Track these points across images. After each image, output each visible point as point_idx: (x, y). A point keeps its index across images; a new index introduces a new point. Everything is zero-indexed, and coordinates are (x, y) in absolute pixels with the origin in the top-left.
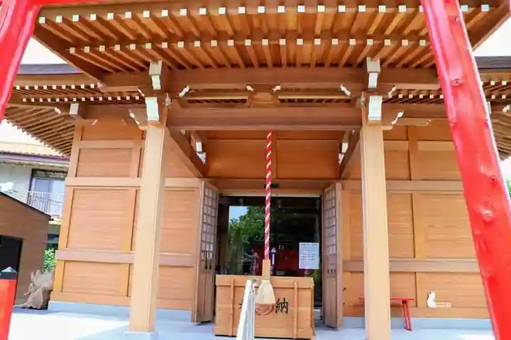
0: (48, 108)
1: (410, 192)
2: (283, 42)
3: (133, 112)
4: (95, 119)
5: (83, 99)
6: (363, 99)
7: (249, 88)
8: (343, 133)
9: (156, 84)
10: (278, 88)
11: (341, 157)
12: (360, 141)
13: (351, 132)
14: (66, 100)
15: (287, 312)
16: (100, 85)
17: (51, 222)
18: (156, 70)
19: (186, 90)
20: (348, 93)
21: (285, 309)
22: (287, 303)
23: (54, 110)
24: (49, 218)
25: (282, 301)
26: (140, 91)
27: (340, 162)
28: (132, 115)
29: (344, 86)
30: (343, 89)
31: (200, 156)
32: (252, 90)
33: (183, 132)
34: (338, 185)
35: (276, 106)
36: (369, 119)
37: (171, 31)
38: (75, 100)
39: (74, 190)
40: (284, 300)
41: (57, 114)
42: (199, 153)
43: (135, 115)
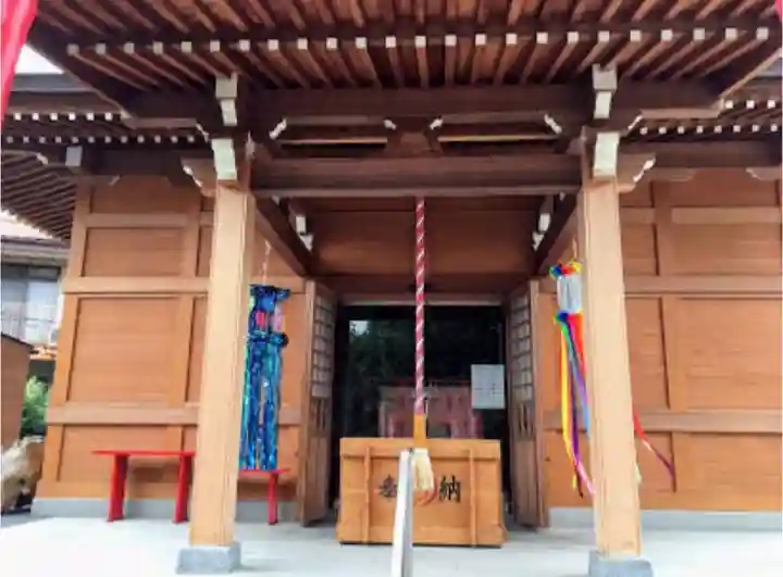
0: (23, 154)
1: (658, 296)
2: (451, 40)
3: (189, 165)
4: (115, 174)
5: (91, 140)
6: (583, 138)
7: (389, 124)
8: (541, 199)
9: (230, 115)
10: (437, 123)
11: (538, 239)
12: (578, 209)
13: (558, 196)
14: (58, 140)
15: (458, 499)
16: (124, 115)
17: (33, 357)
18: (227, 90)
19: (282, 126)
20: (557, 129)
21: (454, 496)
22: (459, 484)
23: (35, 158)
24: (30, 349)
25: (449, 480)
26: (199, 127)
27: (536, 247)
28: (188, 170)
29: (550, 116)
30: (550, 121)
31: (303, 238)
32: (394, 127)
33: (277, 199)
34: (534, 285)
35: (434, 154)
36: (595, 174)
37: (255, 19)
38: (75, 140)
39: (80, 300)
40: (453, 478)
41: (41, 164)
42: (302, 234)
43: (193, 170)
